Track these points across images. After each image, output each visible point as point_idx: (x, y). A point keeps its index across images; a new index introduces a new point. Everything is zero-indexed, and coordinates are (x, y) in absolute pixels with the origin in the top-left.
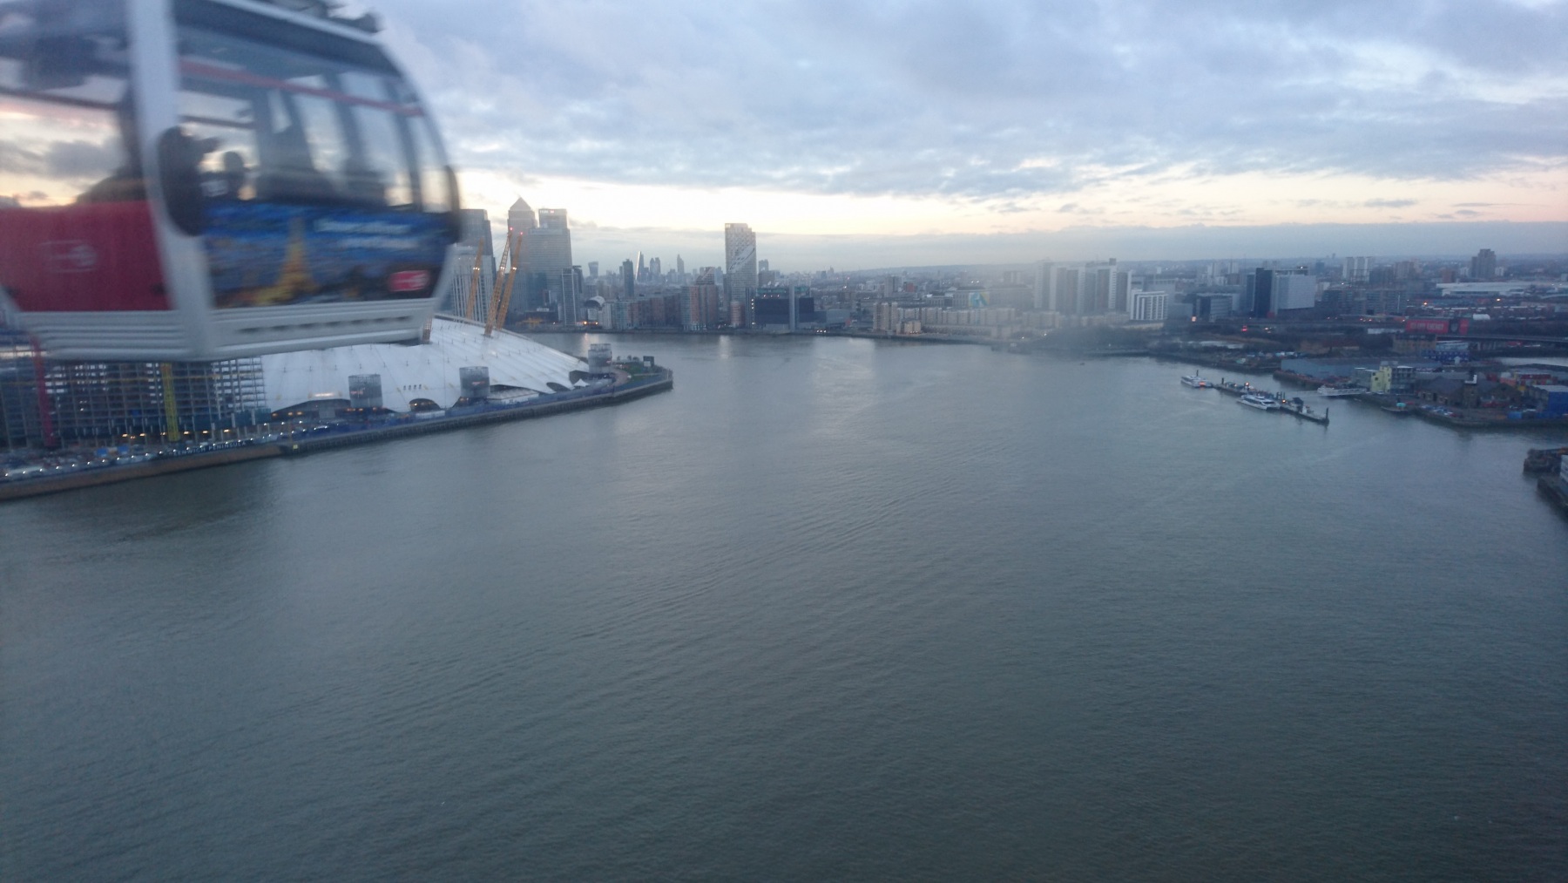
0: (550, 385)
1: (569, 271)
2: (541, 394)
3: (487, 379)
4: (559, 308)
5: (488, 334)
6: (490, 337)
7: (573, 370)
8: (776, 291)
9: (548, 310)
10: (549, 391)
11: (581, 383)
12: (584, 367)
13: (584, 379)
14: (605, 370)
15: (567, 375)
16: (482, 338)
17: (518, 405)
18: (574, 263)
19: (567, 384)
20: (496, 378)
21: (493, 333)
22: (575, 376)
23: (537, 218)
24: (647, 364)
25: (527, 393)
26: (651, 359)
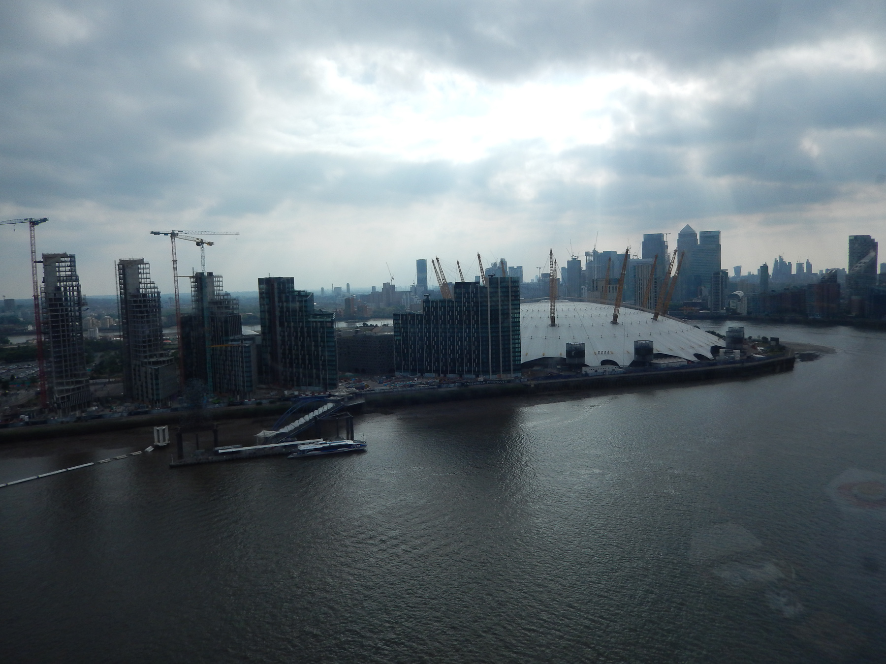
0: (696, 355)
1: (718, 273)
2: (688, 361)
3: (652, 349)
4: (709, 300)
5: (655, 318)
6: (656, 320)
7: (713, 345)
9: (701, 301)
10: (694, 359)
12: (722, 344)
14: (739, 346)
15: (709, 349)
16: (652, 320)
17: (669, 368)
18: (722, 268)
19: (709, 355)
20: (658, 348)
21: (660, 318)
22: (715, 349)
23: (698, 237)
24: (773, 343)
25: (680, 360)
26: (776, 340)
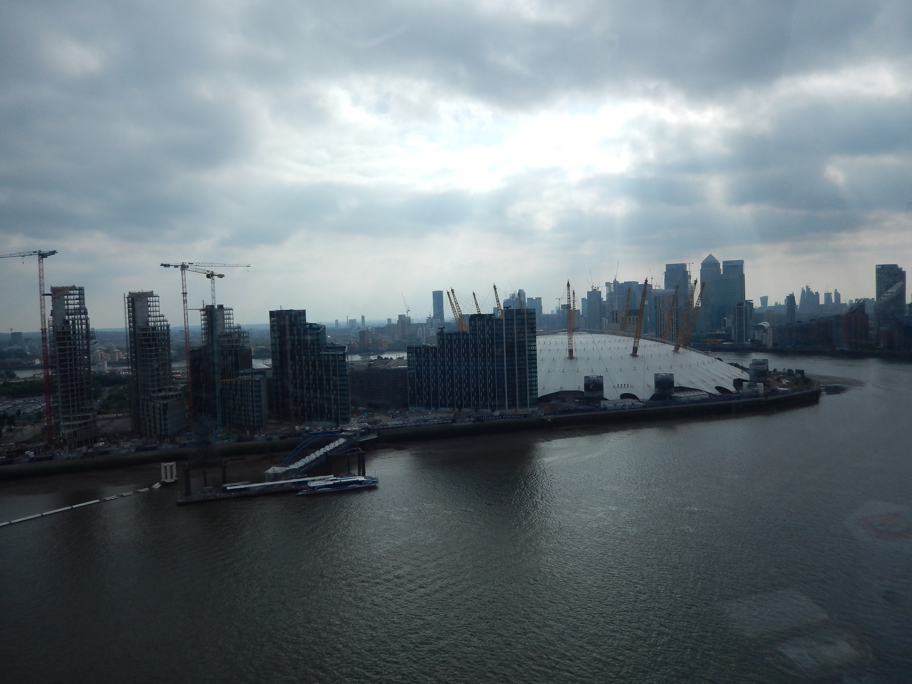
0: (718, 388)
1: (742, 304)
2: (710, 394)
3: (673, 383)
4: (733, 331)
5: (676, 350)
6: (677, 352)
7: (736, 378)
9: (724, 332)
10: (716, 392)
12: (745, 376)
15: (732, 381)
16: (672, 353)
18: (747, 299)
19: (732, 388)
20: (679, 381)
21: (681, 350)
22: (738, 382)
23: (721, 267)
24: (798, 376)
25: (701, 393)
26: (801, 372)
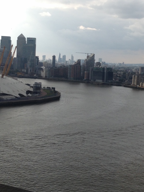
0: (19, 94)
2: (16, 97)
5: (2, 77)
8: (101, 69)
10: (18, 96)
11: (30, 95)
12: (32, 90)
13: (31, 94)
14: (38, 91)
15: (26, 92)
17: (7, 100)
19: (25, 95)
20: (2, 91)
21: (4, 77)
22: (28, 92)
23: (26, 40)
24: (53, 90)
25: (12, 97)
26: (54, 88)
